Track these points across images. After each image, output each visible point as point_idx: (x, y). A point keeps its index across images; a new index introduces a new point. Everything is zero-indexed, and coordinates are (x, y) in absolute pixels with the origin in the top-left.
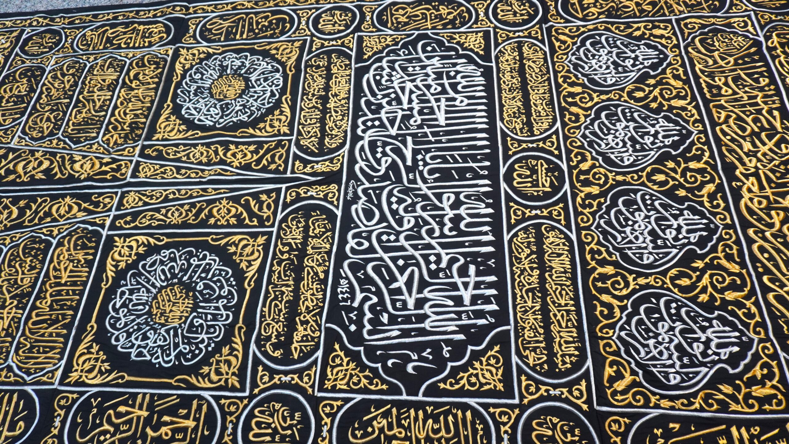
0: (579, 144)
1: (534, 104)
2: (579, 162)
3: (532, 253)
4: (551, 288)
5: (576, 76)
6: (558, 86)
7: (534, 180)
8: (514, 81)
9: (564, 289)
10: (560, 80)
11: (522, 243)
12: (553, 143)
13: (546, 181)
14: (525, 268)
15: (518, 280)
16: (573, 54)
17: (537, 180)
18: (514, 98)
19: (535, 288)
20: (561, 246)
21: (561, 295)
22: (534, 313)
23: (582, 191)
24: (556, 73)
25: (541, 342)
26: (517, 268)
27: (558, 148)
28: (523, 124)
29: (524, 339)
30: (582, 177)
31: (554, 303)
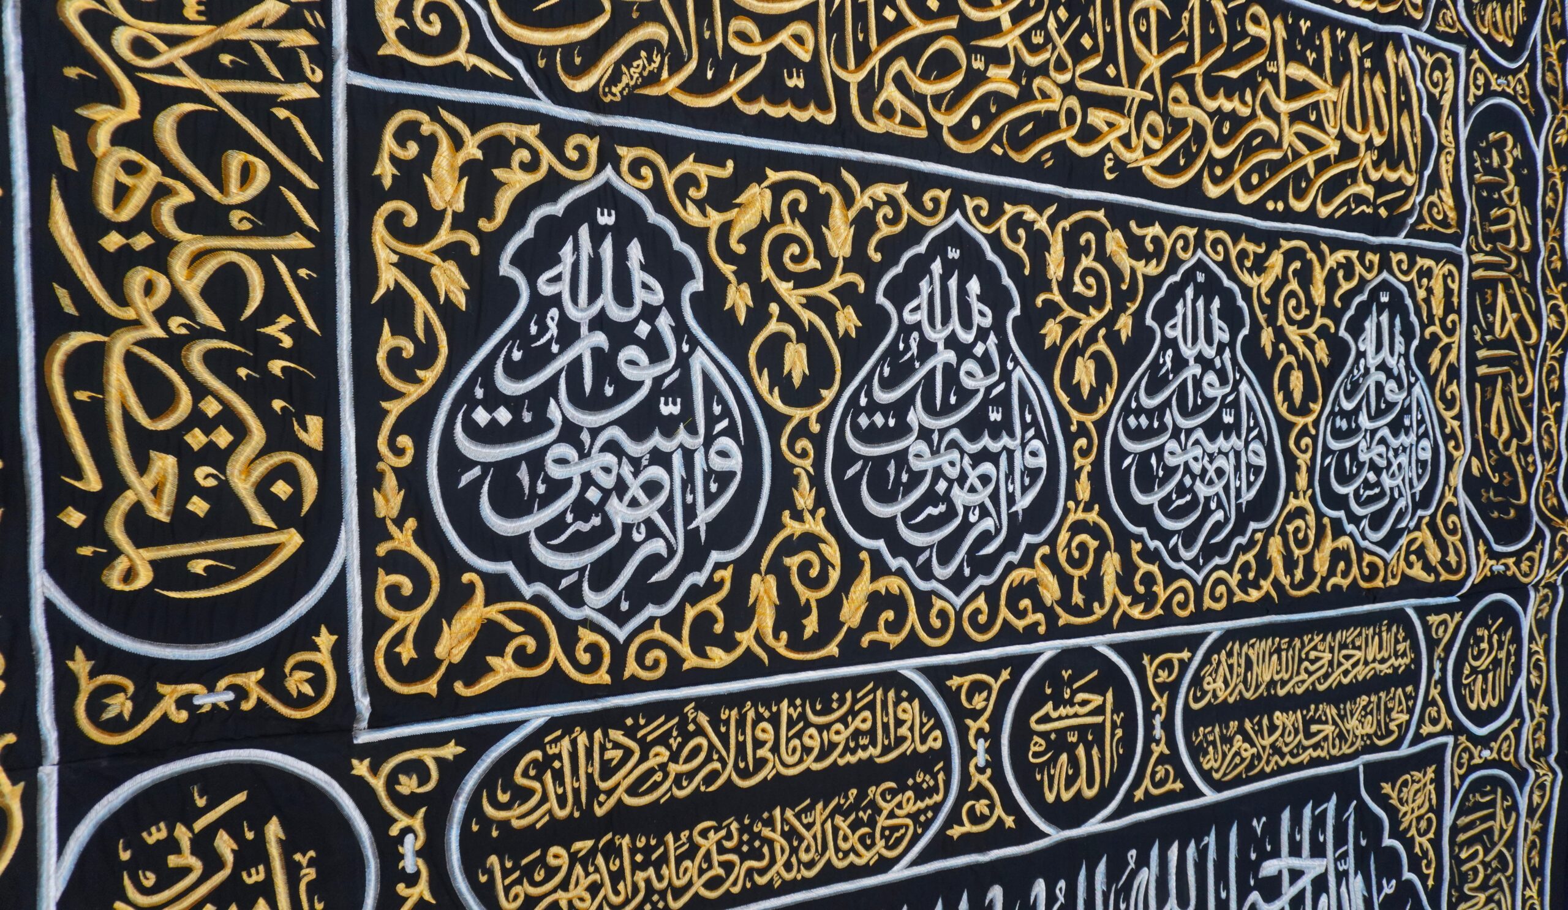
0: (981, 602)
1: (822, 756)
2: (1039, 605)
3: (1241, 730)
4: (1303, 682)
5: (695, 595)
6: (747, 666)
7: (1082, 739)
8: (707, 844)
9: (1307, 654)
10: (719, 658)
11: (1224, 755)
12: (978, 687)
13: (1084, 703)
14: (1273, 746)
15: (1288, 758)
16: (574, 597)
17: (1082, 729)
18: (791, 835)
19: (1304, 717)
20: (1234, 660)
21: (1318, 659)
22: (1342, 718)
23: (1116, 603)
24: (676, 676)
25: (1379, 698)
26: (1268, 762)
27: (992, 667)
28: (903, 789)
29: (1375, 733)
30: (1078, 598)
31: (1326, 676)
